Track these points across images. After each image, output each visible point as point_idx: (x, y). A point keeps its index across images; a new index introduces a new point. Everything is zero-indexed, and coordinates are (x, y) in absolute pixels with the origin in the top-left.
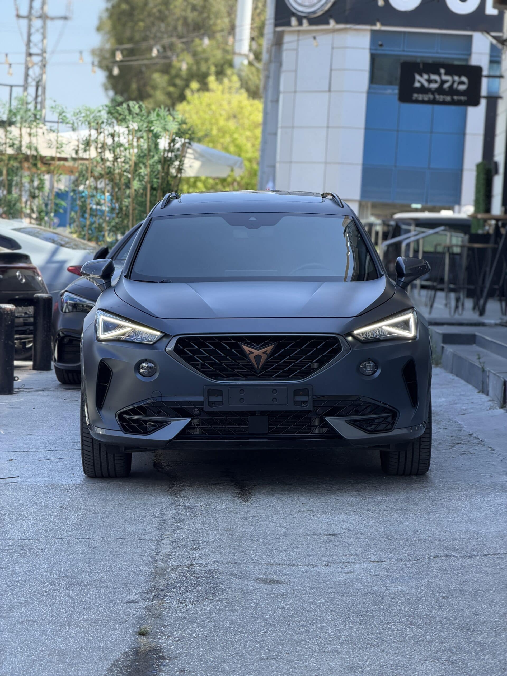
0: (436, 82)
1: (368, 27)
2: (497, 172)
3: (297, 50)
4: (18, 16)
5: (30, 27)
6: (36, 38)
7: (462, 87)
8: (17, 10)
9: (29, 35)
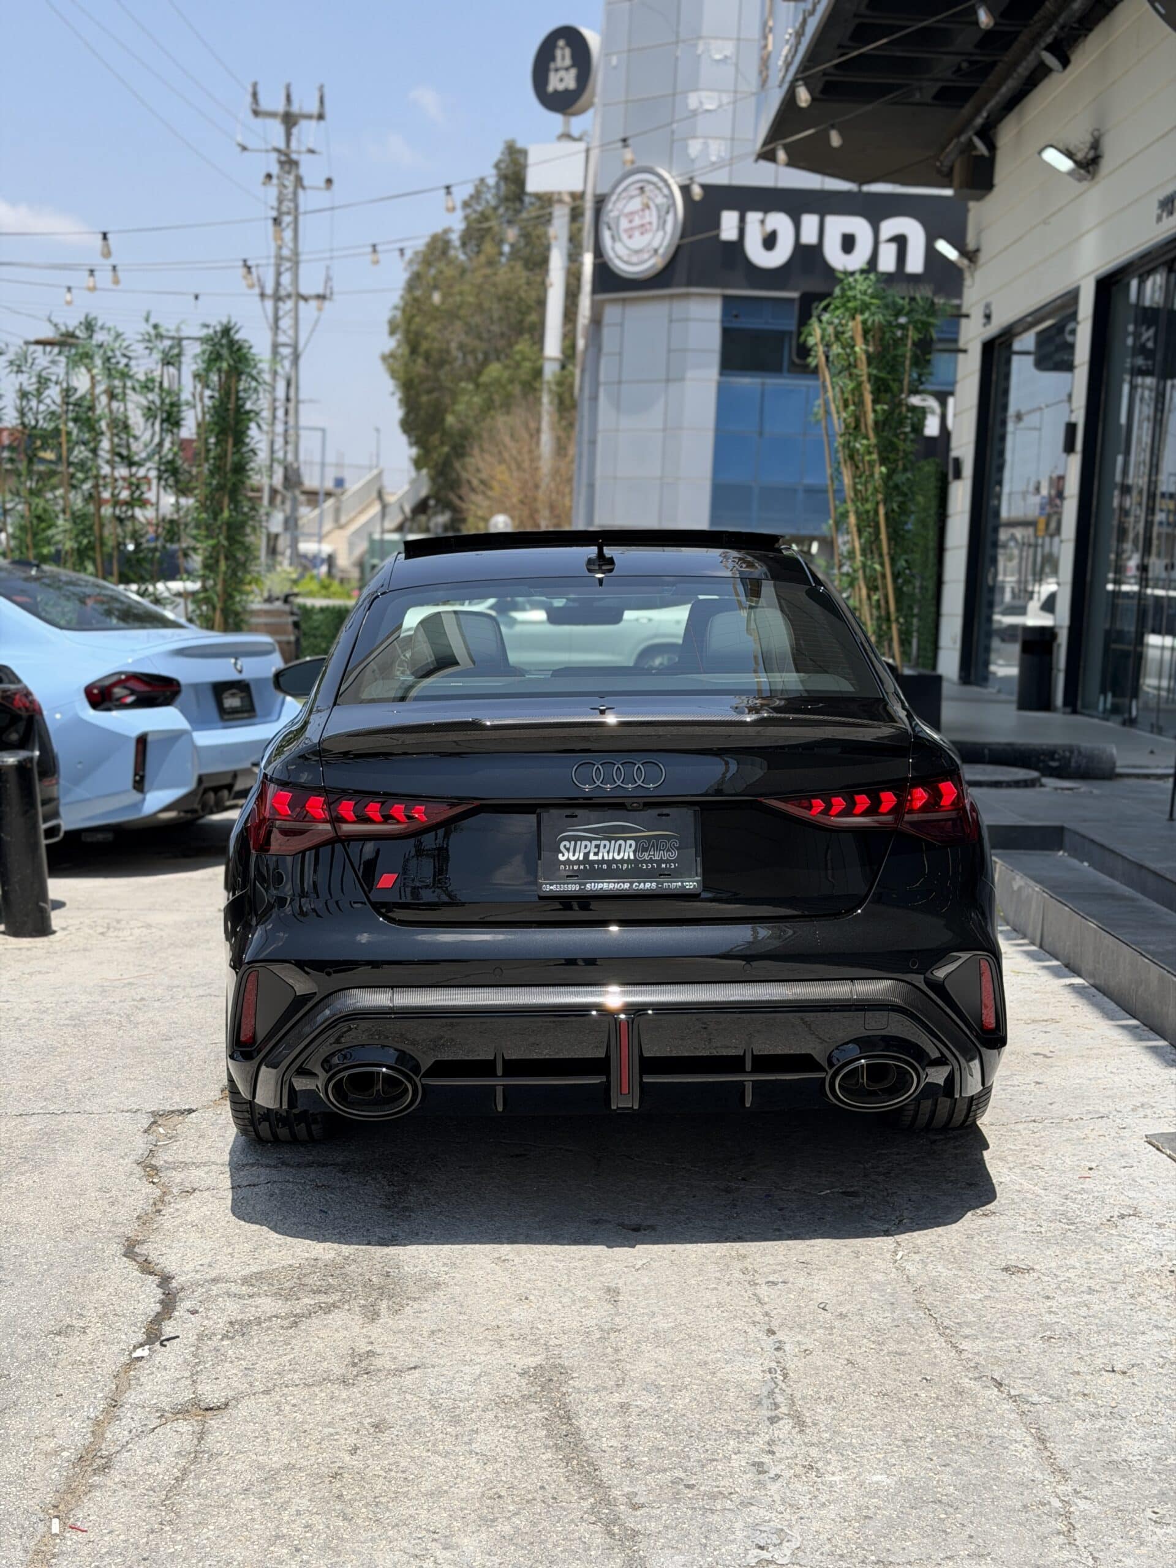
1: (718, 291)
2: (958, 475)
3: (622, 325)
4: (262, 295)
5: (276, 310)
6: (286, 323)
8: (262, 288)
9: (277, 319)
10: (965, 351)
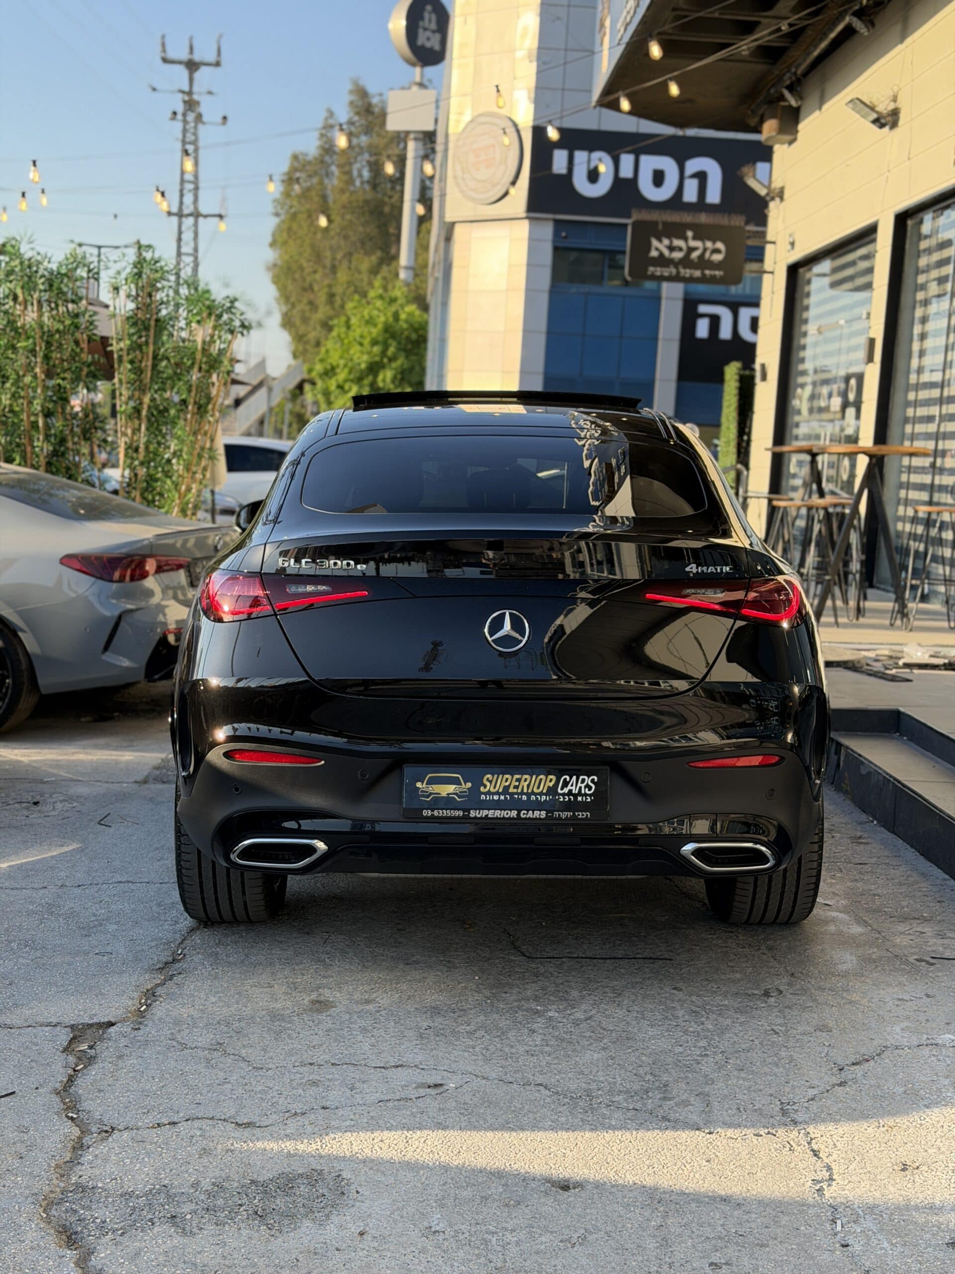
0: (680, 249)
1: (553, 216)
2: (764, 377)
3: (469, 243)
4: (169, 213)
5: (180, 225)
6: (188, 236)
7: (718, 257)
9: (180, 233)
10: (771, 273)
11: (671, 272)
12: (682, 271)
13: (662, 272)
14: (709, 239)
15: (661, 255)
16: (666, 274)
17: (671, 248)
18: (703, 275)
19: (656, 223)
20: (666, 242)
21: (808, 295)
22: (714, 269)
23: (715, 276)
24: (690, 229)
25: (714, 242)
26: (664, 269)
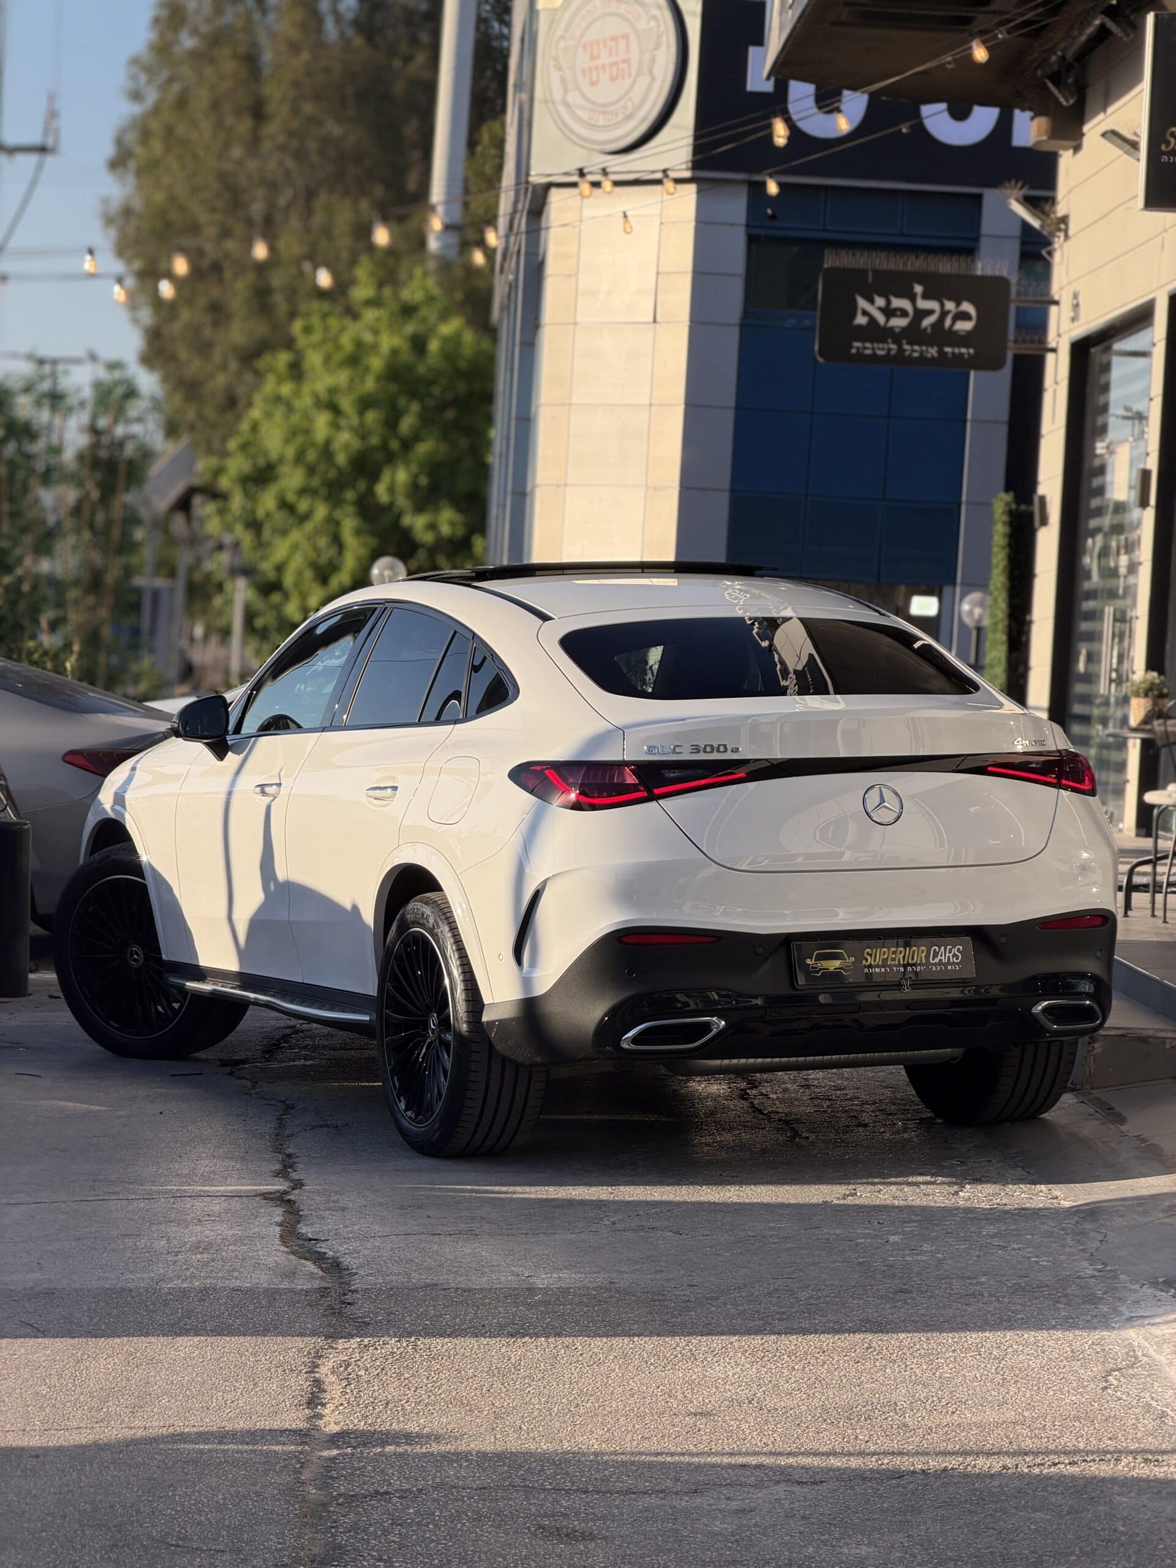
0: (904, 313)
1: (743, 177)
2: (1044, 522)
7: (964, 326)
10: (1054, 350)
11: (889, 350)
12: (907, 347)
13: (873, 349)
14: (950, 299)
15: (872, 320)
16: (880, 353)
17: (889, 312)
18: (941, 352)
19: (862, 273)
20: (880, 302)
21: (1106, 388)
22: (959, 346)
23: (962, 355)
24: (919, 283)
25: (958, 304)
26: (876, 345)
